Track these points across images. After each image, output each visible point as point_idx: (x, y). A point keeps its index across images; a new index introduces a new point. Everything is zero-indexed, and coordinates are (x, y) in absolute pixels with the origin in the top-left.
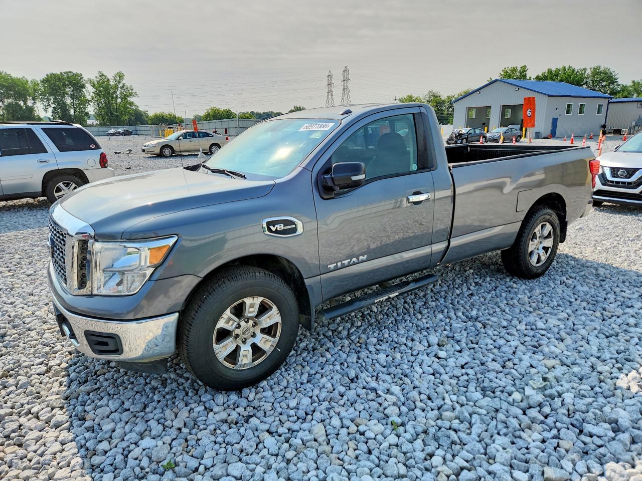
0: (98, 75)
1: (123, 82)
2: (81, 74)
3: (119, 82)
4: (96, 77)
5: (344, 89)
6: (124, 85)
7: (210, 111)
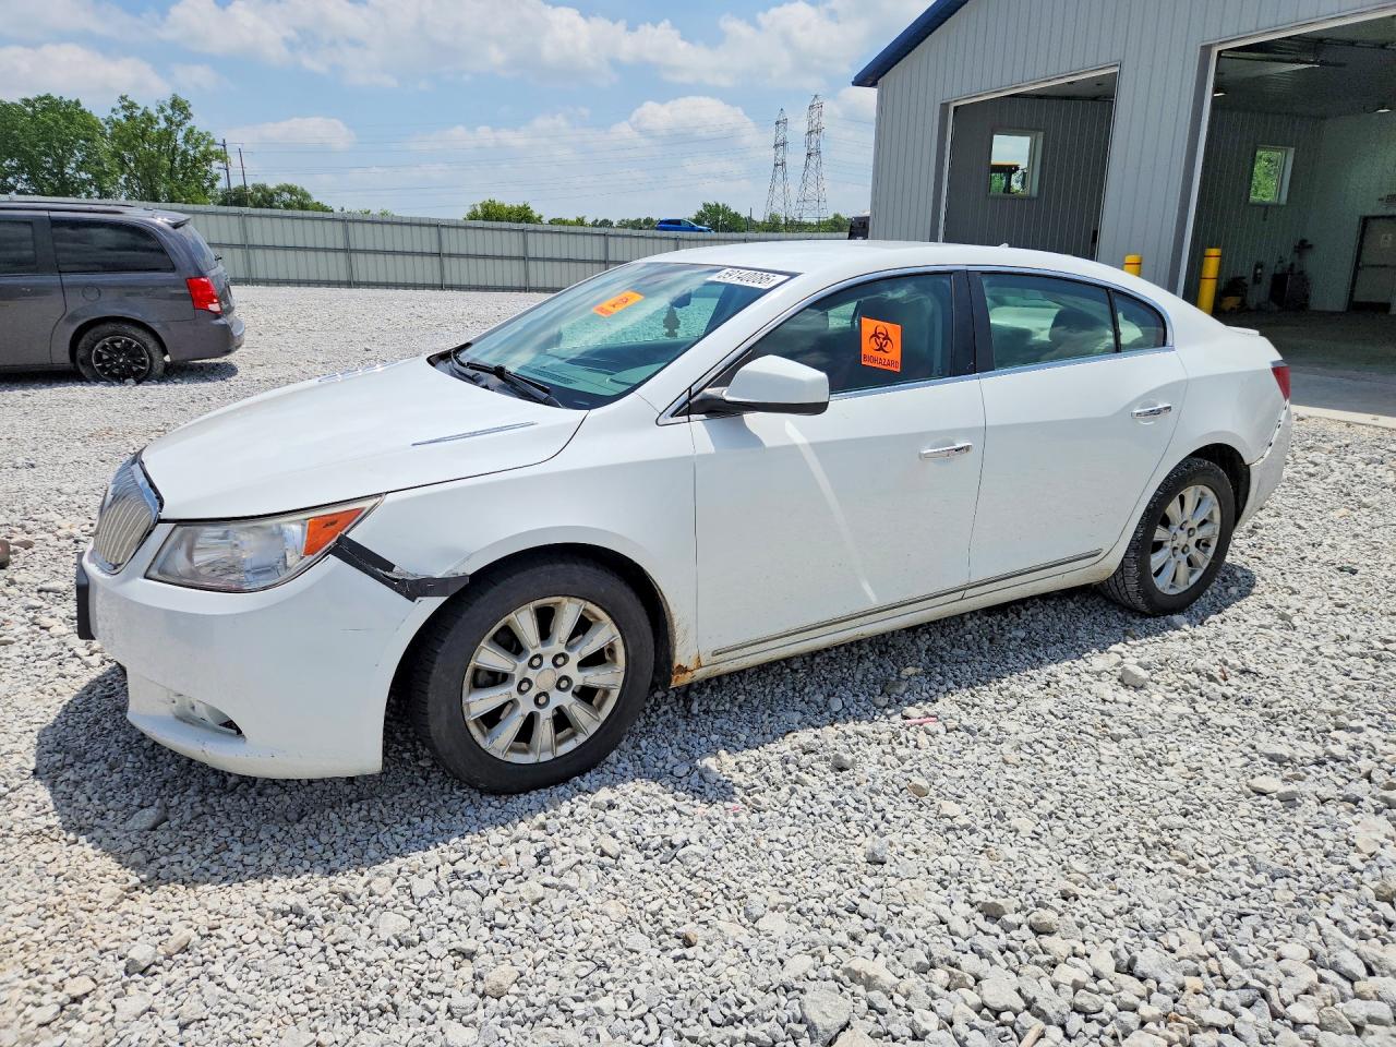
0: (117, 106)
1: (189, 124)
2: (77, 103)
3: (180, 124)
4: (113, 110)
5: (809, 155)
6: (191, 131)
7: (479, 209)
